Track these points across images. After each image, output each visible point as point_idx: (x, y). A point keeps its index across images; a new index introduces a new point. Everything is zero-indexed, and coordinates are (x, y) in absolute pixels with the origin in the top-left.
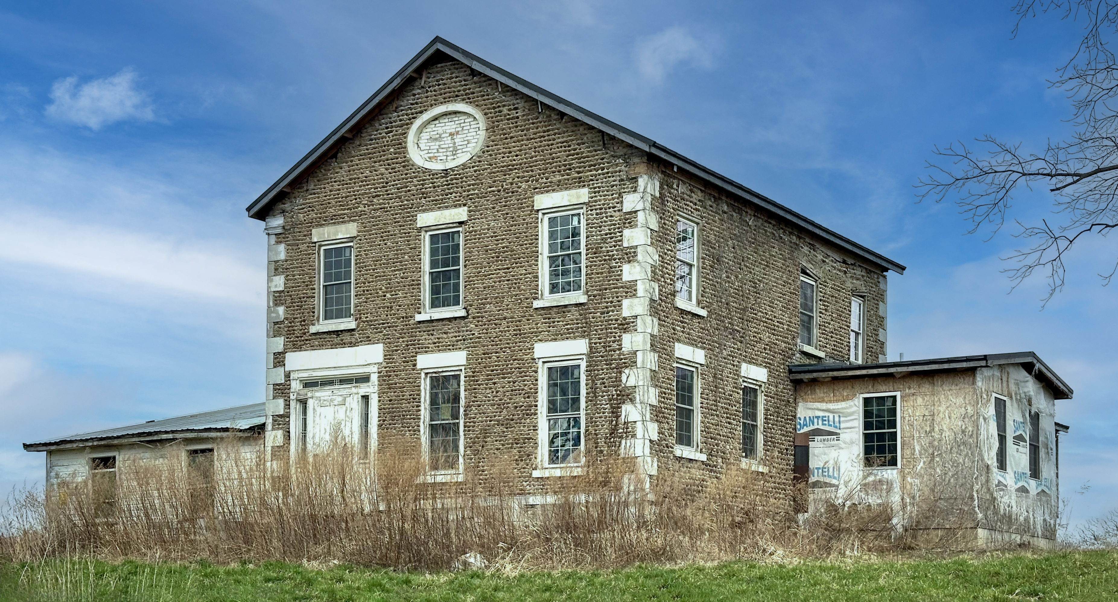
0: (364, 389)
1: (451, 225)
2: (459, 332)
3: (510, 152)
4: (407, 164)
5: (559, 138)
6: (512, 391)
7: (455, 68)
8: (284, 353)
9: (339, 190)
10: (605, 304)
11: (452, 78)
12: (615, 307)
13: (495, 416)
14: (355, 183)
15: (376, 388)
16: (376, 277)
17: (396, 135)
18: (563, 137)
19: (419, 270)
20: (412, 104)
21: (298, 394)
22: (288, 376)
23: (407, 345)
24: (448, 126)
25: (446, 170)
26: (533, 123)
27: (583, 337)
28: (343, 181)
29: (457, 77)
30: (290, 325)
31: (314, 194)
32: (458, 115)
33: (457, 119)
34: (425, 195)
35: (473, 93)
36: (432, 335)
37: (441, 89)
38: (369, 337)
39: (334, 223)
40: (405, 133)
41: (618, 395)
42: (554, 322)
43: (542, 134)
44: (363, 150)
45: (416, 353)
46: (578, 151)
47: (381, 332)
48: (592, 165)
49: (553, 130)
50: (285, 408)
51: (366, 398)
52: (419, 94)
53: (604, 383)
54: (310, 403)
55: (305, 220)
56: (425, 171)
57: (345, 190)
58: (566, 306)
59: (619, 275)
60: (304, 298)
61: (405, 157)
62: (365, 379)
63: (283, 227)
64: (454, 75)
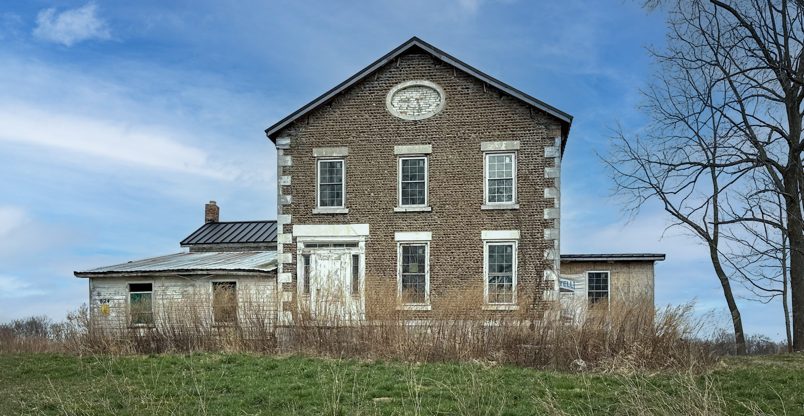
0: (354, 251)
1: (419, 155)
2: (426, 220)
3: (463, 114)
4: (386, 114)
5: (498, 109)
6: (465, 258)
7: (422, 59)
8: (291, 224)
9: (333, 126)
10: (532, 211)
11: (419, 64)
12: (538, 212)
13: (453, 272)
14: (346, 122)
15: (364, 251)
16: (363, 182)
17: (377, 95)
18: (501, 109)
19: (395, 180)
20: (389, 77)
21: (303, 251)
22: (295, 239)
23: (387, 226)
24: (415, 94)
25: (416, 121)
26: (480, 98)
27: (517, 229)
28: (336, 120)
29: (422, 64)
30: (295, 207)
31: (314, 126)
32: (421, 88)
33: (421, 90)
34: (399, 135)
35: (435, 75)
36: (406, 221)
37: (411, 70)
38: (358, 219)
39: (330, 146)
40: (384, 95)
41: (541, 264)
42: (495, 219)
43: (486, 106)
44: (352, 102)
45: (394, 231)
46: (512, 118)
47: (367, 216)
48: (522, 128)
49: (494, 104)
50: (293, 260)
51: (356, 257)
52: (394, 71)
53: (531, 257)
54: (313, 258)
55: (307, 142)
56: (400, 120)
57: (338, 126)
58: (503, 210)
59: (541, 194)
60: (307, 191)
61: (384, 110)
62: (355, 245)
63: (290, 145)
64: (421, 63)
